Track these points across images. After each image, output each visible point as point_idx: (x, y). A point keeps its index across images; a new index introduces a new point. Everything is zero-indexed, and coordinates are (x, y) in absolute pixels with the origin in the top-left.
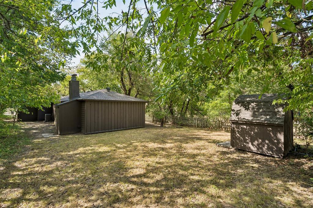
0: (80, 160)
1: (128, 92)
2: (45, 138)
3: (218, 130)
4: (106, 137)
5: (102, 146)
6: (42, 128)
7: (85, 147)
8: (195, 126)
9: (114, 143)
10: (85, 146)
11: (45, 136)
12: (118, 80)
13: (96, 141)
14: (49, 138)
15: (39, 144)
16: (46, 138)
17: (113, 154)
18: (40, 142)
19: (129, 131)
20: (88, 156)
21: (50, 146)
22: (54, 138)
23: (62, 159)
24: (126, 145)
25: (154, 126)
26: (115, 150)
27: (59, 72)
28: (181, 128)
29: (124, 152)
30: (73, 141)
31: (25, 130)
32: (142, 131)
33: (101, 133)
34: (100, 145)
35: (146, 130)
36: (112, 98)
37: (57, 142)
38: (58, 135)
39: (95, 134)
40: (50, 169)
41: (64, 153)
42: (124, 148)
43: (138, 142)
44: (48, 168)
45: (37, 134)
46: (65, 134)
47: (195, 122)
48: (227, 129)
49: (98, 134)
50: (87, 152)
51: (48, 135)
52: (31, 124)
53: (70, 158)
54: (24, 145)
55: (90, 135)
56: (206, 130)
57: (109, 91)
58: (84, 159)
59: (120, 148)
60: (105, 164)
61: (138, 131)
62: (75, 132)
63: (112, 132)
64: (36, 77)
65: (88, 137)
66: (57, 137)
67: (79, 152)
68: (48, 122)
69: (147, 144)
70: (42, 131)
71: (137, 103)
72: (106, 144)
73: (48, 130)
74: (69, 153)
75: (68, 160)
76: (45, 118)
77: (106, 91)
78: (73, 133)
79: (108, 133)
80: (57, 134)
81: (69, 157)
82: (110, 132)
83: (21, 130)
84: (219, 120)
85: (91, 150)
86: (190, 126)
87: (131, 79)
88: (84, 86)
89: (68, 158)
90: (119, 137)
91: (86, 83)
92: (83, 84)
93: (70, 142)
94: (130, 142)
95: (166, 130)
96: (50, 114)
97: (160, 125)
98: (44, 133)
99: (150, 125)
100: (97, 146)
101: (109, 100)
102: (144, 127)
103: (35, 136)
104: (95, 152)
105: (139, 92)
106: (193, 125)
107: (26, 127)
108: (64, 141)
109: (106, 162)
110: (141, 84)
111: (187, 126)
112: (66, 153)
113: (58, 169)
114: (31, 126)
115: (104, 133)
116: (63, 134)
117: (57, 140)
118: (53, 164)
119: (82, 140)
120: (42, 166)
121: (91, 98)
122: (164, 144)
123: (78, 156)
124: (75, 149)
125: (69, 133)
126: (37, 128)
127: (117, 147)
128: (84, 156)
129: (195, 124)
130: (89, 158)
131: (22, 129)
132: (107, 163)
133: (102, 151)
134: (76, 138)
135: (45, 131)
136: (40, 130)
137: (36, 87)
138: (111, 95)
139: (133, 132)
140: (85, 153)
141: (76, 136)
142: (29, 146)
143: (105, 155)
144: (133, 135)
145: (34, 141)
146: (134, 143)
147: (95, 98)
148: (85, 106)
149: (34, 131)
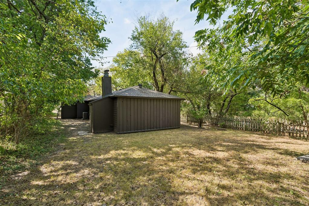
0: (111, 169)
1: (160, 88)
2: (79, 136)
3: (277, 135)
4: (138, 138)
5: (136, 150)
6: (80, 125)
7: (117, 150)
8: (243, 129)
9: (149, 147)
10: (118, 148)
11: (80, 133)
12: (149, 77)
13: (129, 142)
14: (84, 136)
15: (73, 142)
16: (81, 136)
17: (150, 163)
18: (74, 140)
19: (163, 132)
20: (120, 164)
21: (82, 146)
22: (88, 136)
23: (90, 165)
24: (164, 151)
25: (190, 126)
26: (152, 157)
27: (92, 68)
28: (225, 130)
29: (164, 161)
30: (106, 141)
31: (65, 127)
32: (178, 132)
33: (133, 133)
34: (133, 148)
35: (183, 132)
36: (145, 95)
37: (90, 141)
38: (92, 134)
39: (128, 134)
40: (75, 180)
41: (94, 156)
42: (163, 154)
43: (179, 147)
44: (73, 178)
45: (74, 132)
46: (98, 132)
47: (242, 124)
48: (293, 134)
49: (130, 134)
50: (119, 157)
51: (83, 133)
52: (71, 121)
53: (99, 165)
54: (58, 143)
55: (123, 135)
56: (259, 135)
57: (141, 88)
58: (115, 167)
59: (158, 155)
60: (142, 180)
61: (174, 133)
62: (108, 131)
63: (145, 133)
64: (64, 67)
65: (120, 137)
66: (91, 135)
67: (110, 157)
68: (85, 120)
69: (190, 151)
70: (79, 128)
71: (172, 101)
72: (140, 148)
73: (84, 128)
74: (99, 157)
75: (98, 168)
76: (83, 117)
77: (138, 87)
78: (106, 132)
79: (141, 133)
80: (91, 132)
81: (99, 163)
82: (143, 133)
83: (61, 126)
84: (280, 122)
85: (124, 154)
86: (236, 128)
87: (163, 74)
88: (116, 85)
89: (98, 165)
90: (153, 139)
91: (119, 82)
92: (115, 83)
93: (102, 142)
94: (168, 146)
95: (207, 132)
96: (87, 112)
97: (197, 127)
98: (80, 130)
99: (185, 125)
100: (130, 149)
101: (141, 96)
102: (179, 128)
103: (71, 134)
104: (128, 158)
105: (172, 88)
106: (240, 127)
107: (66, 124)
108: (97, 140)
109: (144, 176)
110: (176, 78)
111: (231, 128)
112: (96, 157)
113: (84, 181)
114: (71, 123)
115: (137, 133)
116: (97, 132)
117: (90, 138)
118: (80, 172)
119: (115, 140)
120: (67, 174)
121: (123, 95)
122: (214, 153)
123: (109, 162)
124: (107, 152)
125: (102, 132)
126: (75, 125)
127: (153, 152)
128: (115, 163)
129: (243, 126)
130: (121, 167)
131: (63, 126)
132: (145, 178)
133: (137, 157)
134: (109, 137)
135: (81, 129)
136: (77, 127)
137: (67, 80)
138: (144, 91)
139: (168, 133)
140: (116, 159)
141: (109, 136)
142: (63, 144)
143: (141, 165)
144: (168, 136)
145: (69, 138)
146: (174, 147)
147: (127, 94)
148: (116, 103)
149: (72, 128)
